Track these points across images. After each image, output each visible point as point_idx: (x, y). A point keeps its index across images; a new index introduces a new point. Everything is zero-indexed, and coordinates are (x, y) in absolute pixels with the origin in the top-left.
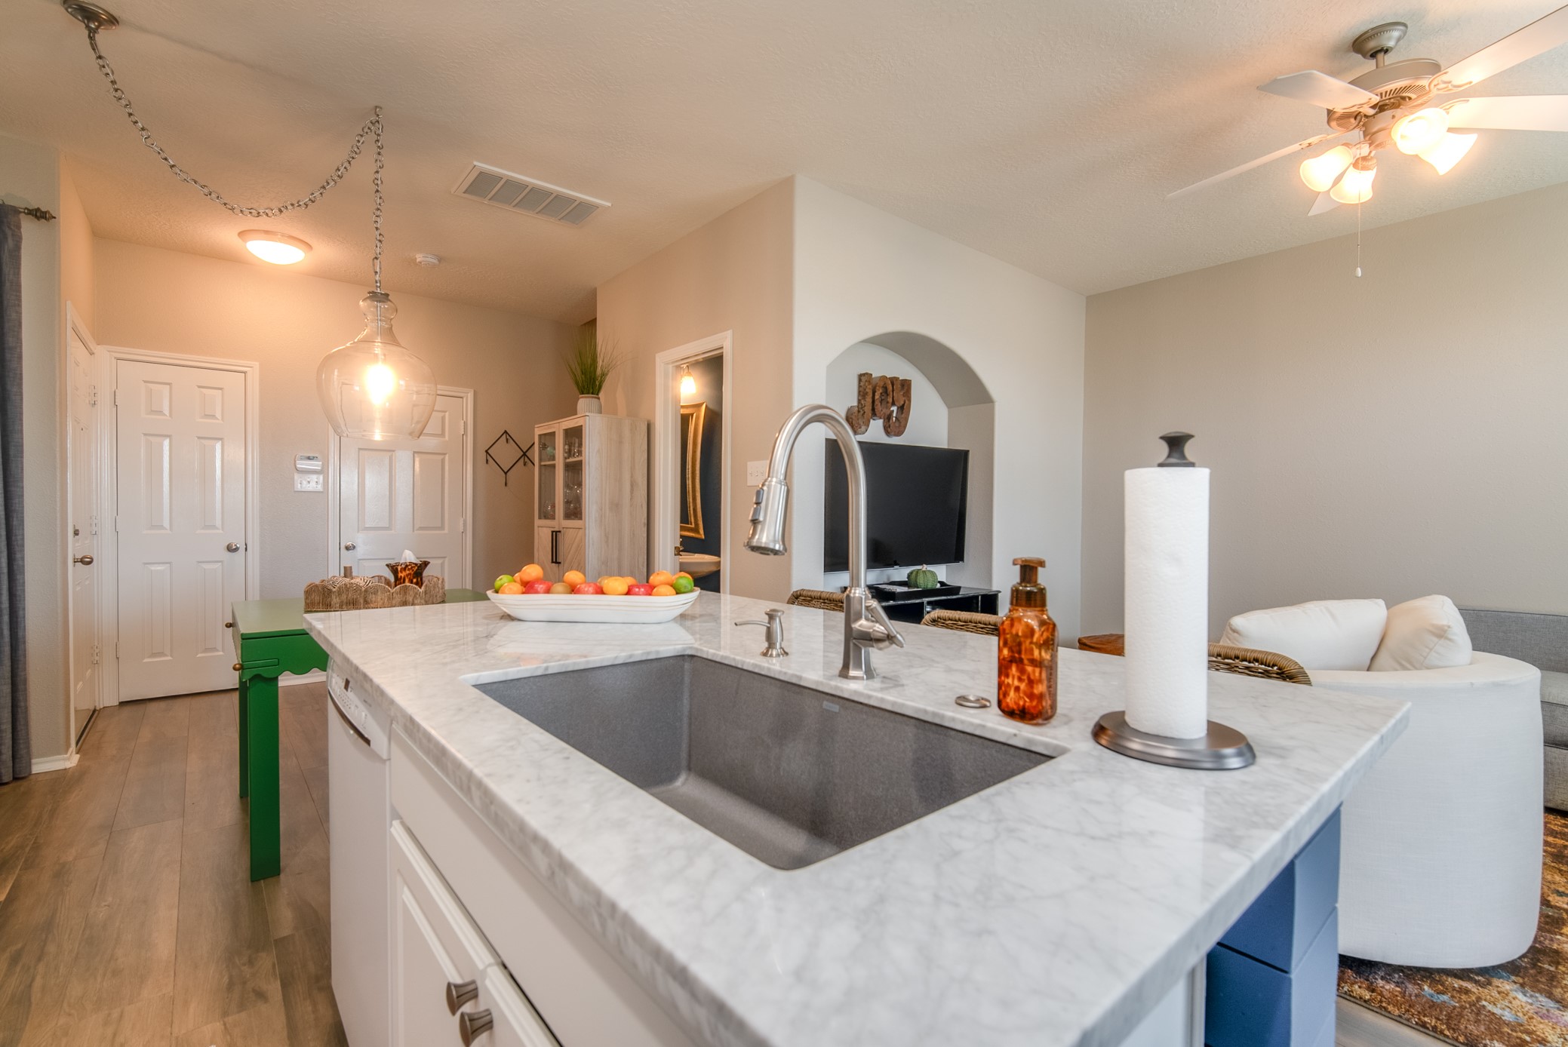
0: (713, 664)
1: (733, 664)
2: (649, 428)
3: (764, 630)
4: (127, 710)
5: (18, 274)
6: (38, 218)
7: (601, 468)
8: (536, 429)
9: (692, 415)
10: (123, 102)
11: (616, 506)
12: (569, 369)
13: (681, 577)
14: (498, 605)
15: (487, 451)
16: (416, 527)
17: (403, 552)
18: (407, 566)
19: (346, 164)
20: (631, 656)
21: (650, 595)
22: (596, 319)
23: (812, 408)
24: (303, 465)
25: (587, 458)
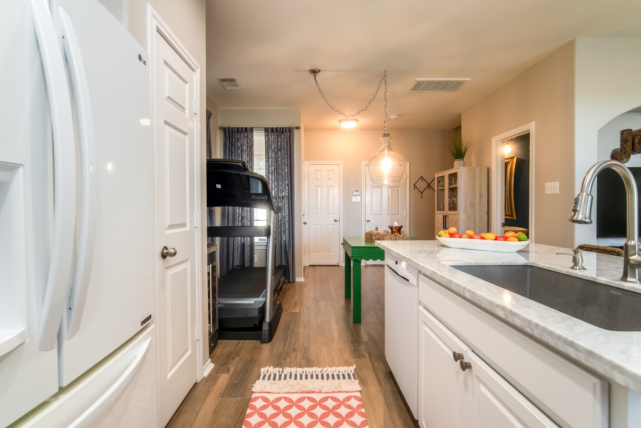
0: (543, 270)
1: (554, 270)
2: (489, 171)
3: (571, 258)
4: (311, 268)
5: (294, 145)
6: (297, 129)
7: (466, 189)
8: (436, 175)
9: (509, 162)
10: (321, 93)
11: (473, 205)
12: (450, 149)
13: (521, 234)
14: (441, 241)
15: (414, 185)
16: (389, 214)
17: (394, 222)
18: (396, 227)
19: (376, 93)
20: (503, 263)
21: (506, 241)
22: (461, 125)
23: (605, 162)
24: (356, 193)
25: (459, 185)
